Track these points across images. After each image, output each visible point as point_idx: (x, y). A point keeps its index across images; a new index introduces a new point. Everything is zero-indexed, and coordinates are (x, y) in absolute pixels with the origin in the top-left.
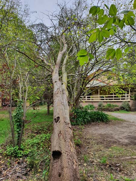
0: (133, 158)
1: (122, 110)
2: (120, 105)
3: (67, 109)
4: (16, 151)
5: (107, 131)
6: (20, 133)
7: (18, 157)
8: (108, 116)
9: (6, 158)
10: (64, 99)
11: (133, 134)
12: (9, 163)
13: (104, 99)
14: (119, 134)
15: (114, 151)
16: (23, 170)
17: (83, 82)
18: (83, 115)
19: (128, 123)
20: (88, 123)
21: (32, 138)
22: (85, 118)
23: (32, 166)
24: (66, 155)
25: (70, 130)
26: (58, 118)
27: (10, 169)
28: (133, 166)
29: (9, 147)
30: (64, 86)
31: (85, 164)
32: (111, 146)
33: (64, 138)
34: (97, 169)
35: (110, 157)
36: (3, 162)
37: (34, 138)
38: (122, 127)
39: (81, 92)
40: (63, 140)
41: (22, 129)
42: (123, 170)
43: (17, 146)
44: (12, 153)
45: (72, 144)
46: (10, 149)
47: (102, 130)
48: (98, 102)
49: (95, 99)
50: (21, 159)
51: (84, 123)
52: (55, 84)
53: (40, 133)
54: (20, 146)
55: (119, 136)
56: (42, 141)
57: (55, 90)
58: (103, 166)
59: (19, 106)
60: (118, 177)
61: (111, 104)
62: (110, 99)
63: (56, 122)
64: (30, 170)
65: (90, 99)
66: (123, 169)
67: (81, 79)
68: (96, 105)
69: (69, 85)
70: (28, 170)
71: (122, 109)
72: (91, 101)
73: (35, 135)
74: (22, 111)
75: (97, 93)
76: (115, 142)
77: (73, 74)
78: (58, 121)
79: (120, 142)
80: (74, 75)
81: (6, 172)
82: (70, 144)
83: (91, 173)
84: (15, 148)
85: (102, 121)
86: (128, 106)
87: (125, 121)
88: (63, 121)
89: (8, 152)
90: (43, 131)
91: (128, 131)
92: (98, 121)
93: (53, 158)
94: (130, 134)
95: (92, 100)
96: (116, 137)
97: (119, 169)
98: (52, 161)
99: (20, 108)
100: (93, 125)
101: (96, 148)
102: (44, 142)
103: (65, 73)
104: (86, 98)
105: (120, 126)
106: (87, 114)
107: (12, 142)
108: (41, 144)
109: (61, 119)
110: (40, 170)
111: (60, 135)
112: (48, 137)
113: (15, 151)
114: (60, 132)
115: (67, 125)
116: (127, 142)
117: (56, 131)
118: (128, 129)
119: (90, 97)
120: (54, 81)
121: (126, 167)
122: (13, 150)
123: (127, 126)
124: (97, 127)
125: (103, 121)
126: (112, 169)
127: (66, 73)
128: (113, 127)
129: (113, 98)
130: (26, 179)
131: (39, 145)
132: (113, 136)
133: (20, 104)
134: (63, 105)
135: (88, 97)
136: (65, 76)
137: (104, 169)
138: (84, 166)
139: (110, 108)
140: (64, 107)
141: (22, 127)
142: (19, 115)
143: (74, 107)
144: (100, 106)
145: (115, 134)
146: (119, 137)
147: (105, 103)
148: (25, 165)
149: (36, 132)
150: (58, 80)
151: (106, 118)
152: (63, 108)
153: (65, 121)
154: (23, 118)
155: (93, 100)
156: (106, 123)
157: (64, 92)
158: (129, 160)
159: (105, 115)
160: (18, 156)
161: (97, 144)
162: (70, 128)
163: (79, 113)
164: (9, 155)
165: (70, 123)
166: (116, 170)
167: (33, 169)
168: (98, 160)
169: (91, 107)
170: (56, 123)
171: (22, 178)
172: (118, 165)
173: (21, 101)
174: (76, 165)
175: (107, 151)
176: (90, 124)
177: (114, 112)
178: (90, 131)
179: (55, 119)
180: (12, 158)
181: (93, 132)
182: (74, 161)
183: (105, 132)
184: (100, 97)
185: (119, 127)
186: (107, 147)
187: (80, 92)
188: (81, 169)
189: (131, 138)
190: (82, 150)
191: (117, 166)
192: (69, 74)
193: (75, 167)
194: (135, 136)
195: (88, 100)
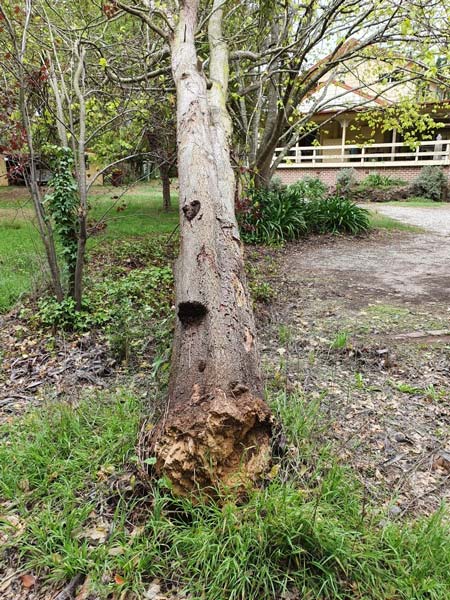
0: (430, 335)
1: (418, 196)
2: (412, 179)
3: (227, 179)
4: (67, 313)
5: (358, 262)
6: (75, 259)
7: (76, 330)
8: (367, 216)
9: (40, 332)
10: (217, 145)
11: (442, 269)
12: (52, 345)
13: (359, 160)
14: (396, 270)
15: (375, 316)
16: (96, 364)
17: (290, 87)
18: (282, 212)
19: (430, 238)
20: (296, 237)
21: (115, 279)
22: (290, 221)
23: (121, 353)
24: (222, 315)
25: (237, 246)
26: (196, 204)
27: (56, 361)
28: (427, 355)
29: (45, 303)
30: (218, 98)
31: (282, 351)
32: (367, 303)
33: (214, 267)
34: (315, 363)
35: (360, 333)
36: (34, 342)
37: (124, 279)
38: (410, 251)
39: (278, 127)
40: (211, 274)
41: (78, 246)
42: (396, 366)
43: (70, 298)
44: (56, 319)
45: (240, 285)
46: (49, 309)
47: (343, 259)
48: (338, 168)
49: (328, 157)
50: (87, 334)
51: (285, 237)
52: (181, 86)
53: (143, 266)
54: (78, 299)
55: (396, 275)
56: (151, 287)
57: (183, 107)
58: (335, 355)
59: (63, 171)
60: (378, 383)
61: (384, 175)
62: (379, 159)
63: (190, 219)
64: (115, 364)
65: (311, 160)
66: (396, 363)
67: (281, 73)
68: (330, 181)
69: (234, 95)
70: (112, 363)
71: (419, 192)
72: (313, 165)
73: (124, 269)
74: (75, 187)
75: (335, 135)
76: (380, 294)
77: (250, 53)
78: (194, 215)
79: (399, 292)
80: (255, 55)
81: (44, 367)
82: (236, 287)
83: (298, 372)
84: (63, 304)
85: (346, 229)
86: (439, 184)
87: (422, 231)
88: (212, 216)
89: (44, 316)
90: (153, 258)
91: (429, 261)
92: (331, 231)
93: (183, 323)
94: (431, 271)
95: (317, 161)
96: (387, 279)
97: (383, 362)
98: (177, 334)
99: (65, 178)
100: (314, 244)
101: (317, 309)
102: (155, 290)
103: (219, 47)
104: (298, 157)
105: (403, 246)
106: (295, 207)
107: (53, 290)
108: (147, 295)
109: (206, 210)
110: (145, 364)
111: (201, 258)
112: (168, 276)
113: (65, 314)
114: (203, 248)
115: (226, 230)
116: (420, 292)
117: (190, 248)
118: (431, 255)
119: (310, 153)
120: (177, 75)
121: (406, 357)
122: (59, 310)
123: (425, 246)
124: (327, 251)
125: (348, 231)
126: (364, 363)
127: (224, 45)
128: (381, 249)
129: (392, 155)
130: (106, 385)
131: (139, 298)
132: (376, 275)
133: (65, 163)
134: (210, 161)
135: (304, 153)
136: (219, 56)
137: (338, 363)
138: (278, 354)
139: (378, 191)
140: (216, 168)
141: (80, 241)
142: (64, 201)
143: (252, 180)
144: (343, 182)
145: (384, 270)
146: (396, 278)
147: (363, 172)
148: (101, 351)
149: (129, 260)
150: (191, 71)
151: (361, 221)
152: (213, 173)
153: (220, 217)
154: (80, 210)
155: (321, 161)
156: (357, 237)
157: (216, 118)
158: (418, 341)
159: (356, 211)
160: (75, 327)
161: (321, 298)
162: (234, 239)
163: (268, 203)
164: (48, 324)
165: (236, 224)
166: (376, 364)
167: (124, 362)
168: (323, 340)
169: (311, 186)
170: (187, 223)
171: (93, 383)
172: (380, 352)
173: (67, 154)
174: (252, 344)
175: (353, 316)
176: (305, 240)
177: (391, 203)
178: (303, 262)
179: (185, 210)
180: (60, 333)
181: (313, 263)
182: (247, 334)
183: (350, 266)
184: (346, 150)
185: (400, 250)
186: (354, 306)
187: (275, 129)
188: (267, 363)
189: (435, 282)
190: (273, 313)
191: (377, 355)
192: (237, 52)
193: (247, 348)
194: (447, 275)
195: (303, 161)
